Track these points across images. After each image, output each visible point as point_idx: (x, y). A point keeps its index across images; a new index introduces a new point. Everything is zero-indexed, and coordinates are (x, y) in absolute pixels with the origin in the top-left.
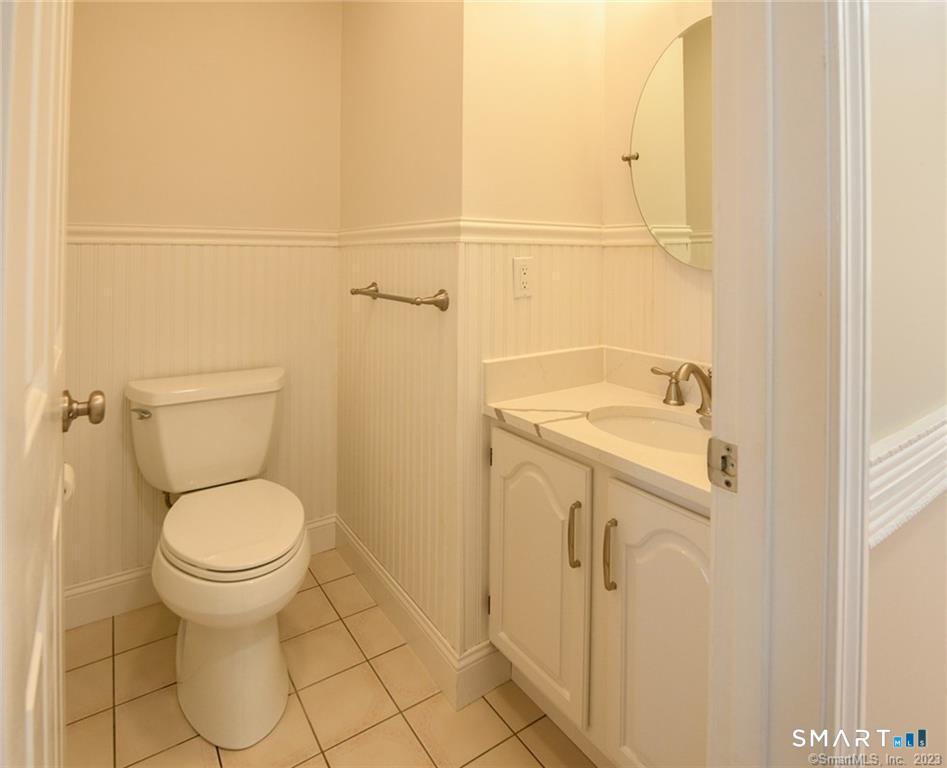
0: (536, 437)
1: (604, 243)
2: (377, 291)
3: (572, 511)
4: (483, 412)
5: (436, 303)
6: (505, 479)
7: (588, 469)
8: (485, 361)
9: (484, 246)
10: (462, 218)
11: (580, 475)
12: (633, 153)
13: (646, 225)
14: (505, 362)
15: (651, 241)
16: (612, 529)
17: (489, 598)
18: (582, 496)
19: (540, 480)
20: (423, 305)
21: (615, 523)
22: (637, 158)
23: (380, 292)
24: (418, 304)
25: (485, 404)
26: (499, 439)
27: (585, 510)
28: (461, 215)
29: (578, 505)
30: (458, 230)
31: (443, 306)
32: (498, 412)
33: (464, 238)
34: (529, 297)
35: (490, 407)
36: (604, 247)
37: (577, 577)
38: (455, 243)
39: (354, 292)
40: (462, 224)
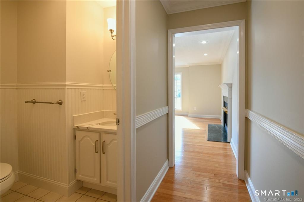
0: (88, 130)
1: (104, 88)
2: (35, 101)
3: (96, 142)
4: (73, 127)
5: (58, 103)
6: (80, 141)
7: (99, 133)
8: (73, 116)
9: (76, 89)
10: (66, 82)
11: (98, 135)
12: (110, 70)
13: (112, 85)
14: (79, 116)
15: (113, 88)
16: (104, 143)
17: (76, 170)
18: (98, 139)
19: (89, 139)
20: (54, 104)
21: (104, 141)
22: (110, 71)
23: (36, 101)
24: (53, 103)
25: (74, 126)
26: (78, 133)
27: (99, 141)
28: (66, 81)
29: (97, 141)
30: (65, 85)
31: (61, 104)
32: (77, 127)
33: (67, 87)
34: (85, 101)
35: (75, 126)
36: (104, 89)
37: (97, 155)
38: (64, 88)
39: (26, 102)
40: (66, 84)
